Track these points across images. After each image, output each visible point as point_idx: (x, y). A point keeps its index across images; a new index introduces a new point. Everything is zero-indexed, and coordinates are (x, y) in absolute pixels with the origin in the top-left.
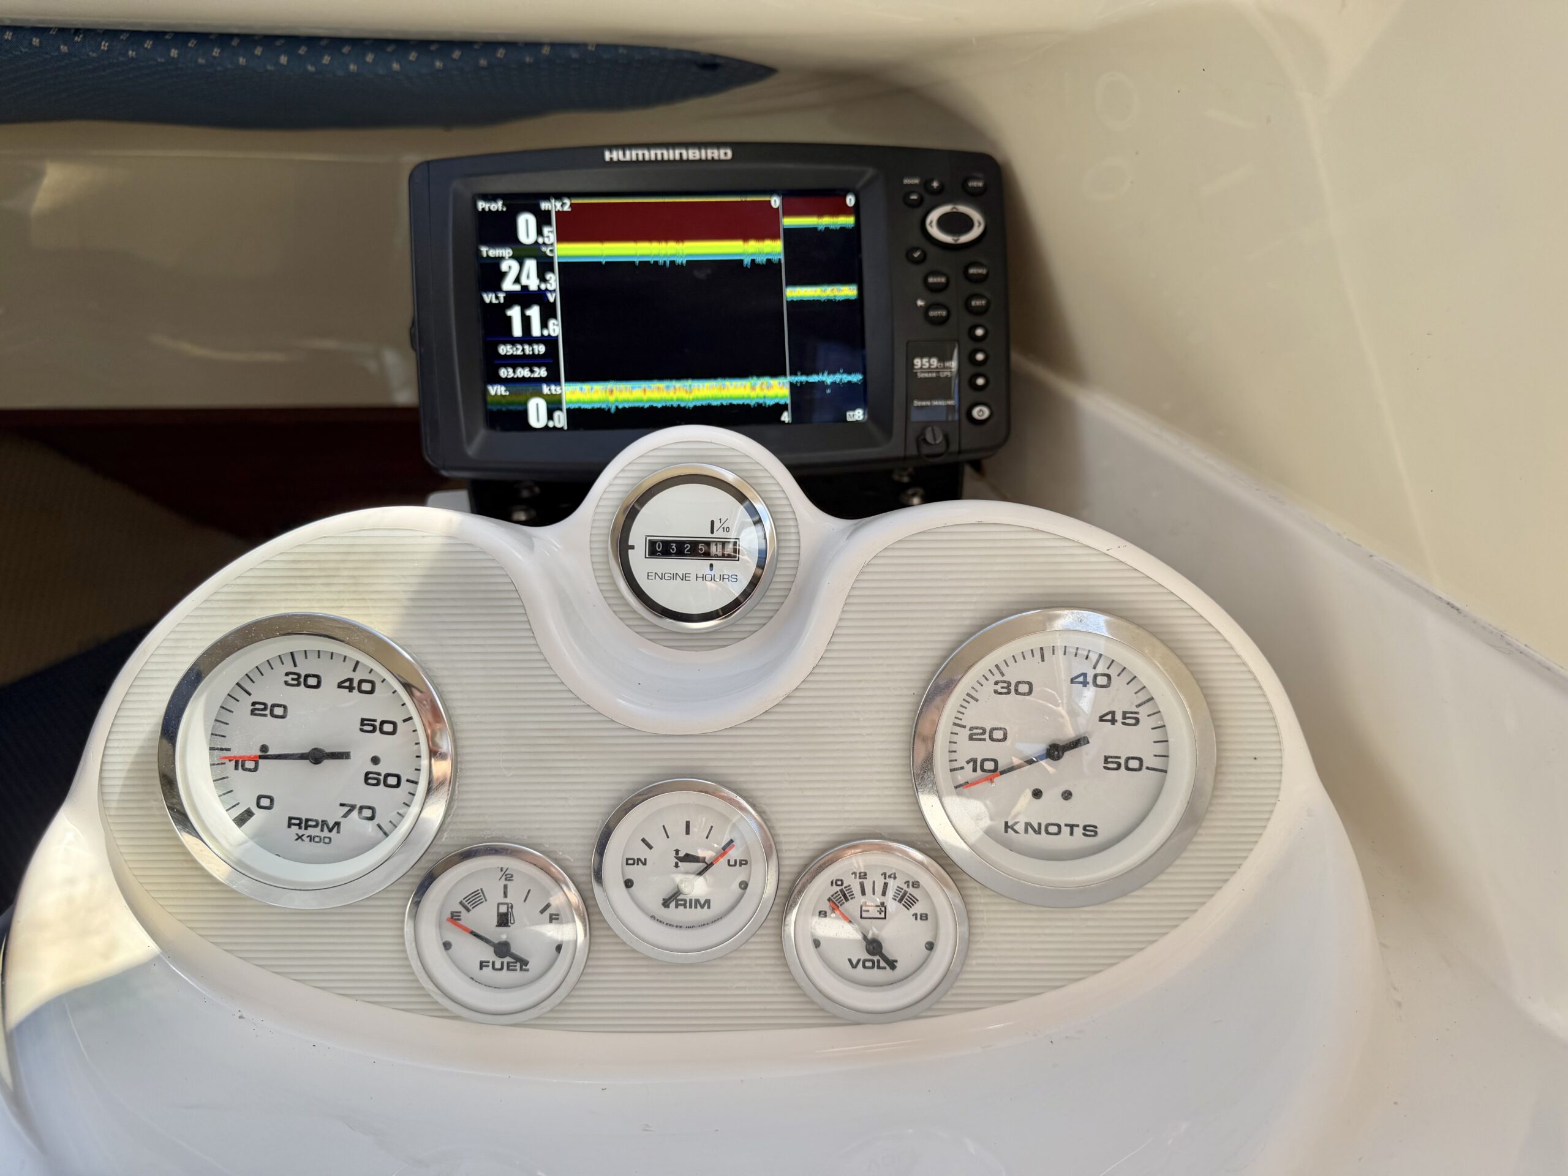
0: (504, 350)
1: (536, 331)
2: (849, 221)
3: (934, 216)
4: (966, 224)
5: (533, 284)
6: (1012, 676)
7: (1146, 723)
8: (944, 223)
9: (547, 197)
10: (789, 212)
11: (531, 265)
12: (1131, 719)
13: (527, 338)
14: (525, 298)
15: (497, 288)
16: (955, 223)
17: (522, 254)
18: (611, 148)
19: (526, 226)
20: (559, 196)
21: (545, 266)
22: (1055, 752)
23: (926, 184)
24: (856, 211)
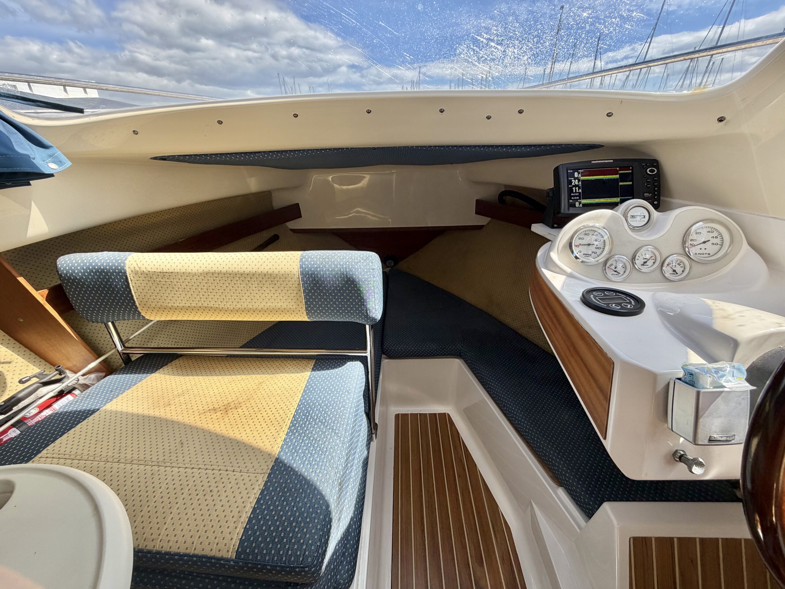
0: (572, 194)
1: (577, 191)
2: (630, 171)
3: (648, 170)
4: (654, 171)
5: (577, 183)
6: (698, 231)
7: (719, 238)
8: (650, 171)
9: (580, 169)
10: (620, 170)
11: (577, 181)
12: (716, 237)
13: (576, 192)
14: (576, 186)
15: (571, 185)
16: (652, 171)
17: (575, 179)
18: (593, 161)
19: (576, 175)
20: (581, 169)
21: (579, 181)
22: (704, 242)
23: (647, 165)
24: (632, 170)
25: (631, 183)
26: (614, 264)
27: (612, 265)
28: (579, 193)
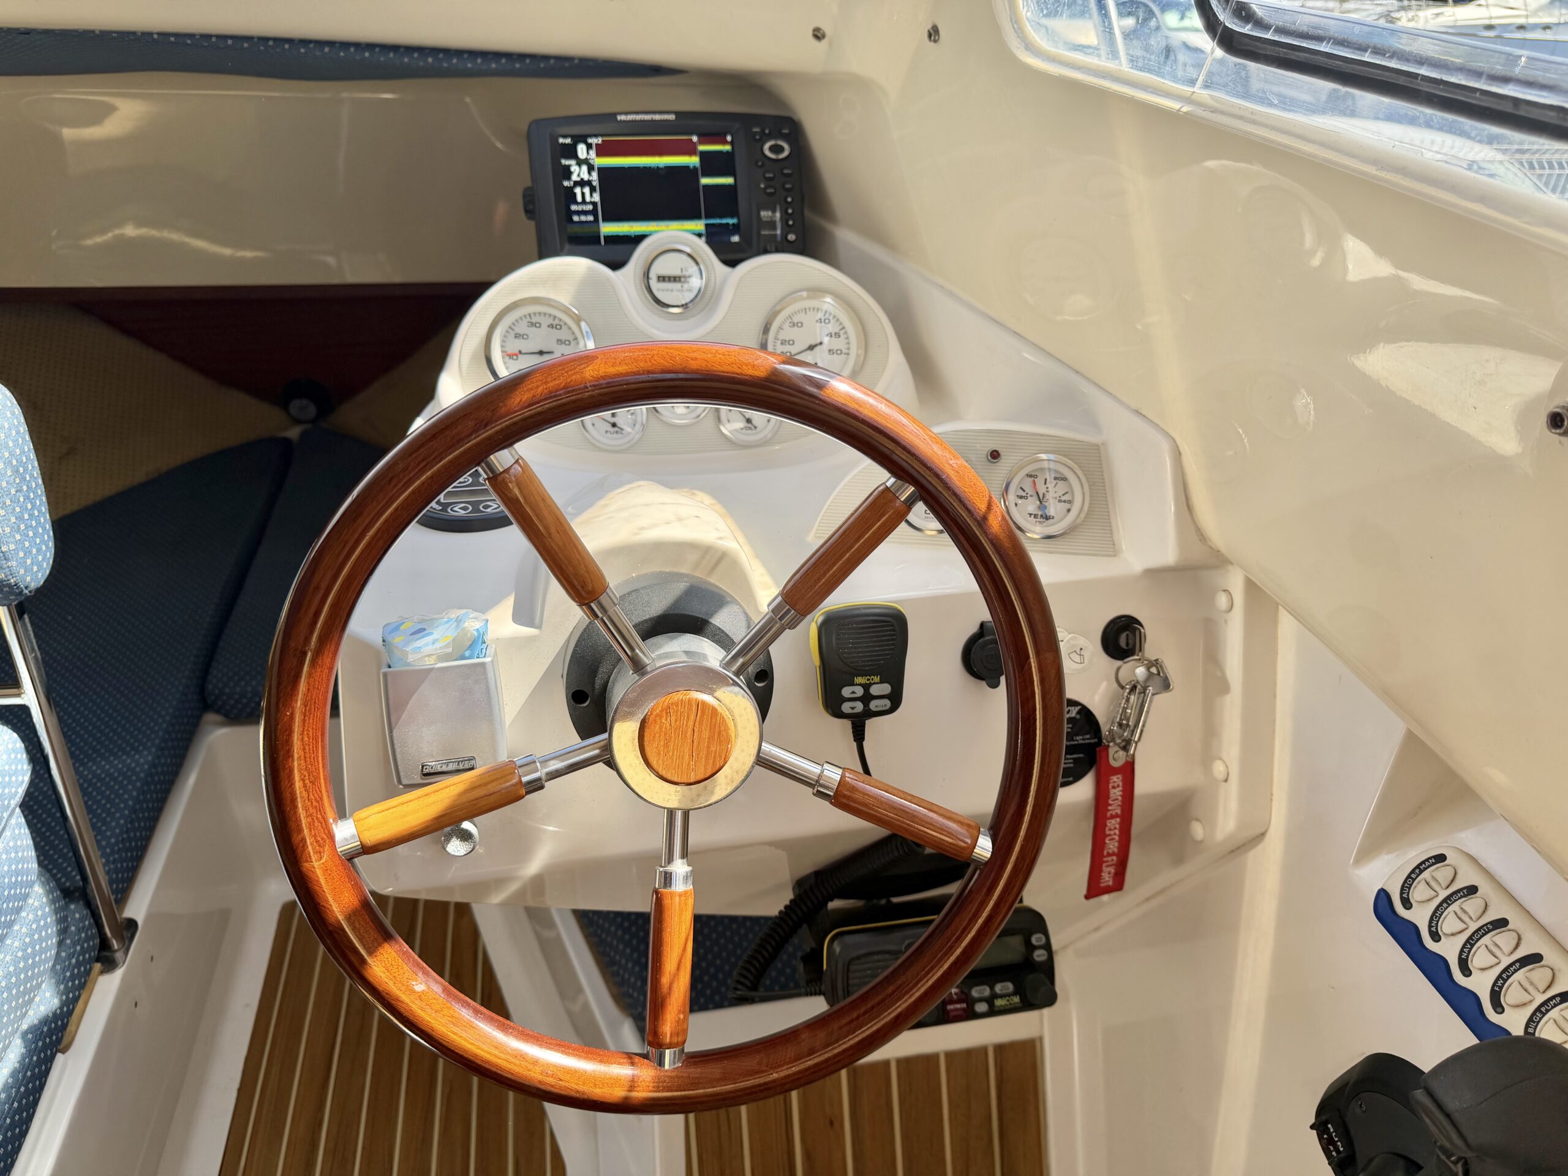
4: (780, 149)
5: (586, 177)
6: (795, 320)
7: (843, 336)
8: (771, 149)
9: (591, 136)
10: (701, 142)
12: (837, 335)
13: (584, 202)
15: (569, 178)
16: (777, 149)
17: (580, 163)
18: (621, 114)
20: (596, 136)
21: (591, 168)
22: (811, 348)
23: (763, 131)
24: (732, 143)
25: (729, 180)
28: (594, 204)
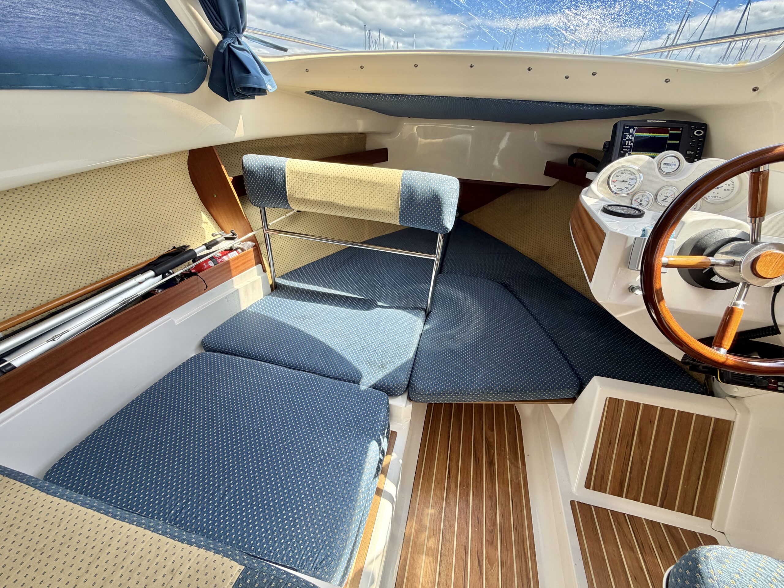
0: (624, 147)
1: (629, 144)
2: (680, 132)
3: (696, 132)
7: (731, 185)
9: (635, 127)
10: (671, 130)
11: (631, 136)
14: (629, 140)
15: (625, 138)
16: (699, 133)
18: (648, 120)
19: (631, 131)
23: (695, 127)
25: (678, 142)
26: (641, 198)
27: (638, 198)
28: (631, 146)
